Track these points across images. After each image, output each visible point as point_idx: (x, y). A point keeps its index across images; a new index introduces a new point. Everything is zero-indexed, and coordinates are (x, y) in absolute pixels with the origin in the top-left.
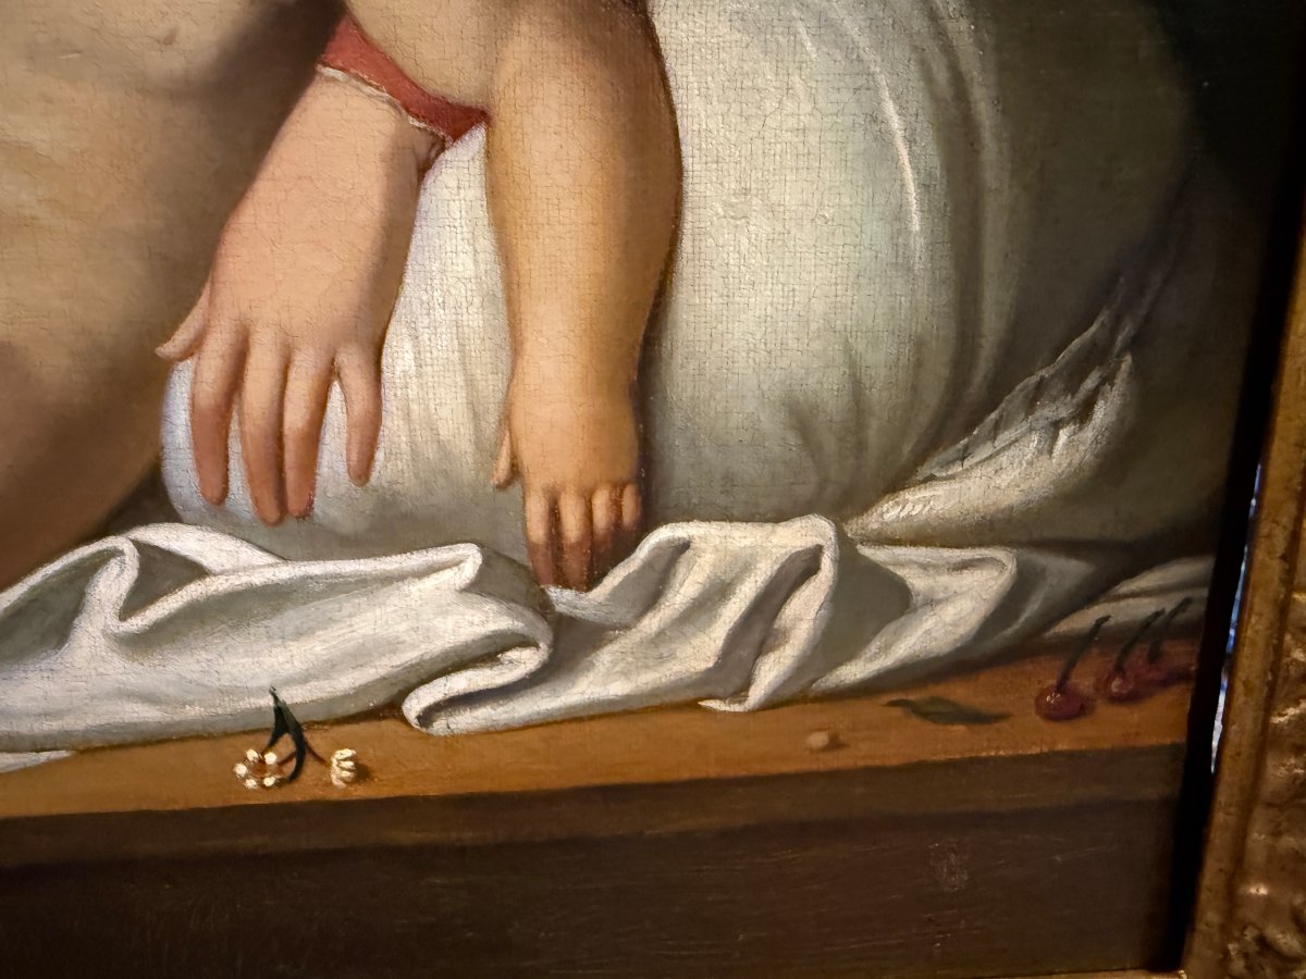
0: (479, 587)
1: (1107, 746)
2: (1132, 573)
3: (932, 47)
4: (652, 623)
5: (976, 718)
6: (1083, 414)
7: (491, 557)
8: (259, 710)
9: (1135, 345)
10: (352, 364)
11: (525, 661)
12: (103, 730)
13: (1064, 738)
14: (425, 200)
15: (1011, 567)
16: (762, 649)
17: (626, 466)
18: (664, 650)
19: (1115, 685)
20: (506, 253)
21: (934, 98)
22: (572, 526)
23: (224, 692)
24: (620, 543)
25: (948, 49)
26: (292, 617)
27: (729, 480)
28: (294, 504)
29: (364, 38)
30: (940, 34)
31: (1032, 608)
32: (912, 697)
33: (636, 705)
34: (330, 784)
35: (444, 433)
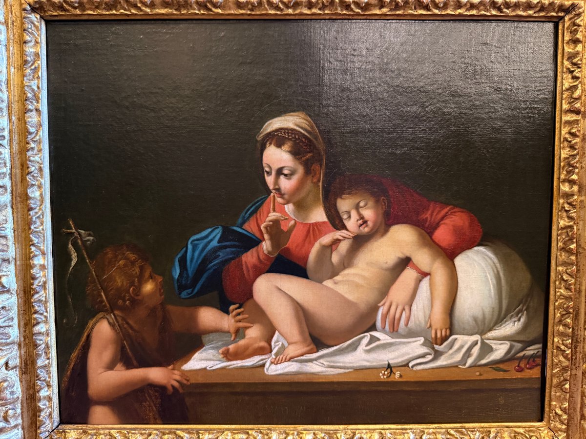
0: (424, 344)
1: (527, 377)
2: (529, 346)
3: (494, 268)
4: (451, 352)
5: (504, 371)
6: (519, 320)
7: (426, 339)
8: (385, 364)
9: (526, 310)
10: (407, 308)
11: (430, 357)
12: (360, 366)
13: (519, 375)
14: (420, 285)
15: (509, 344)
16: (469, 357)
17: (448, 326)
18: (452, 356)
19: (528, 366)
20: (432, 293)
21: (494, 274)
22: (439, 335)
23: (380, 360)
24: (444, 339)
25: (496, 267)
26: (393, 348)
27: (464, 329)
28: (395, 329)
29: (413, 263)
30: (495, 265)
31: (513, 352)
32: (493, 366)
33: (447, 366)
34: (395, 378)
35: (420, 319)
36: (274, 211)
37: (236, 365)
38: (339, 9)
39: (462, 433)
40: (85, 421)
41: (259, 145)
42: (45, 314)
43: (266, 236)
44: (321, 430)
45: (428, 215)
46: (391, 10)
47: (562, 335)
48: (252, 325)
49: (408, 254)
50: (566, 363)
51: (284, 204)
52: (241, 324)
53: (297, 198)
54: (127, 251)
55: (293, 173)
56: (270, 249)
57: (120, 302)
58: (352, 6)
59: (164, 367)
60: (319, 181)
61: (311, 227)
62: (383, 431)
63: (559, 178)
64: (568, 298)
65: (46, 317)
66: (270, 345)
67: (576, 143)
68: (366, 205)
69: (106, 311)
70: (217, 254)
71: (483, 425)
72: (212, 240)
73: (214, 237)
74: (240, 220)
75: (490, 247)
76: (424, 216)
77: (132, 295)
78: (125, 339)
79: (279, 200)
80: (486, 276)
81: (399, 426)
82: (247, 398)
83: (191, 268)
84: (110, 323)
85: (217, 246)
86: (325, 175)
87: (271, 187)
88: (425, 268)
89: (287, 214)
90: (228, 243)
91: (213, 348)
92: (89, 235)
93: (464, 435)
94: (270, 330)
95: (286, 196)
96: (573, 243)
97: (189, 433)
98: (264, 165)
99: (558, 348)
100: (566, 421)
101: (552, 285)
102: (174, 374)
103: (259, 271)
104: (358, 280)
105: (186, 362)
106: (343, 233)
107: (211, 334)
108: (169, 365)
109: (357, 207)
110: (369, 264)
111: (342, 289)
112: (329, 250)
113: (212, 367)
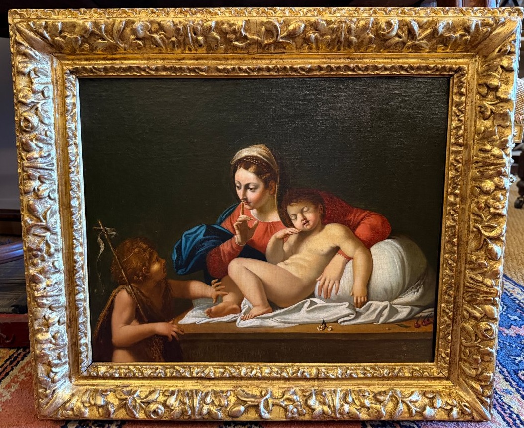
0: (348, 307)
1: (423, 331)
2: (424, 310)
3: (400, 254)
4: (368, 313)
5: (406, 327)
6: (418, 291)
7: (350, 304)
8: (321, 321)
9: (423, 284)
10: (336, 282)
11: (353, 317)
12: (303, 322)
13: (417, 330)
14: (346, 266)
15: (410, 308)
16: (381, 316)
17: (366, 295)
18: (369, 316)
19: (423, 323)
20: (354, 272)
21: (400, 258)
22: (359, 301)
23: (317, 318)
24: (365, 303)
26: (326, 310)
27: (377, 297)
28: (328, 297)
29: (341, 251)
31: (413, 313)
32: (399, 324)
33: (365, 323)
34: (328, 330)
35: (346, 290)
36: (243, 214)
37: (217, 321)
38: (290, 72)
39: (375, 369)
40: (110, 361)
41: (232, 168)
42: (83, 286)
43: (237, 232)
44: (276, 366)
45: (352, 217)
46: (327, 72)
47: (447, 302)
48: (227, 293)
49: (338, 245)
50: (449, 322)
51: (250, 209)
52: (220, 293)
53: (259, 205)
54: (140, 242)
55: (256, 187)
56: (240, 241)
57: (135, 277)
58: (299, 71)
59: (166, 322)
60: (275, 193)
61: (269, 225)
62: (319, 368)
63: (447, 192)
64: (451, 277)
65: (83, 288)
66: (240, 307)
67: (459, 168)
68: (308, 210)
69: (125, 284)
70: (203, 244)
71: (390, 364)
72: (199, 234)
73: (201, 233)
74: (219, 221)
75: (397, 239)
76: (349, 218)
77: (144, 272)
78: (139, 303)
79: (247, 206)
80: (394, 260)
81: (331, 365)
82: (224, 343)
83: (185, 254)
84: (128, 292)
85: (203, 239)
86: (279, 189)
87: (241, 197)
88: (350, 254)
89: (252, 216)
90: (210, 237)
91: (200, 309)
92: (113, 231)
93: (377, 371)
94: (240, 297)
95: (251, 204)
96: (455, 238)
97: (184, 368)
98: (236, 182)
99: (444, 311)
100: (448, 362)
101: (441, 267)
102: (173, 327)
103: (232, 257)
104: (302, 262)
105: (182, 318)
106: (292, 230)
108: (170, 321)
109: (302, 212)
110: (311, 251)
111: (291, 269)
112: (282, 242)
113: (200, 322)
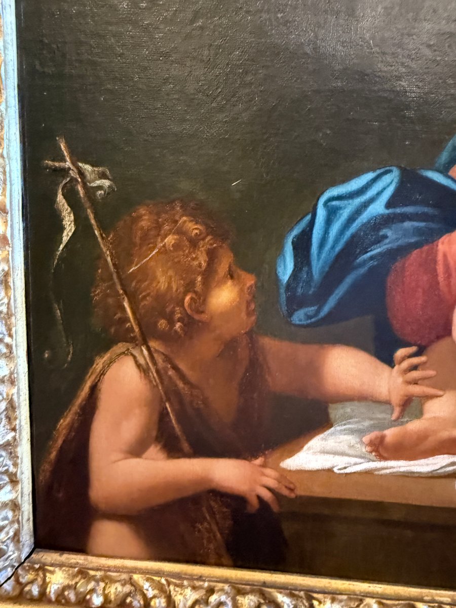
37: (395, 470)
40: (81, 549)
42: (7, 340)
48: (441, 393)
54: (182, 216)
57: (162, 324)
59: (245, 459)
65: (9, 346)
69: (133, 340)
70: (381, 233)
72: (372, 200)
73: (379, 194)
77: (189, 311)
78: (169, 400)
82: (409, 533)
83: (318, 262)
84: (139, 366)
85: (383, 216)
90: (409, 209)
91: (352, 432)
92: (103, 176)
102: (264, 474)
105: (291, 453)
107: (348, 404)
108: (256, 457)
113: (345, 468)
